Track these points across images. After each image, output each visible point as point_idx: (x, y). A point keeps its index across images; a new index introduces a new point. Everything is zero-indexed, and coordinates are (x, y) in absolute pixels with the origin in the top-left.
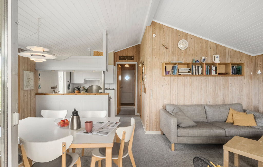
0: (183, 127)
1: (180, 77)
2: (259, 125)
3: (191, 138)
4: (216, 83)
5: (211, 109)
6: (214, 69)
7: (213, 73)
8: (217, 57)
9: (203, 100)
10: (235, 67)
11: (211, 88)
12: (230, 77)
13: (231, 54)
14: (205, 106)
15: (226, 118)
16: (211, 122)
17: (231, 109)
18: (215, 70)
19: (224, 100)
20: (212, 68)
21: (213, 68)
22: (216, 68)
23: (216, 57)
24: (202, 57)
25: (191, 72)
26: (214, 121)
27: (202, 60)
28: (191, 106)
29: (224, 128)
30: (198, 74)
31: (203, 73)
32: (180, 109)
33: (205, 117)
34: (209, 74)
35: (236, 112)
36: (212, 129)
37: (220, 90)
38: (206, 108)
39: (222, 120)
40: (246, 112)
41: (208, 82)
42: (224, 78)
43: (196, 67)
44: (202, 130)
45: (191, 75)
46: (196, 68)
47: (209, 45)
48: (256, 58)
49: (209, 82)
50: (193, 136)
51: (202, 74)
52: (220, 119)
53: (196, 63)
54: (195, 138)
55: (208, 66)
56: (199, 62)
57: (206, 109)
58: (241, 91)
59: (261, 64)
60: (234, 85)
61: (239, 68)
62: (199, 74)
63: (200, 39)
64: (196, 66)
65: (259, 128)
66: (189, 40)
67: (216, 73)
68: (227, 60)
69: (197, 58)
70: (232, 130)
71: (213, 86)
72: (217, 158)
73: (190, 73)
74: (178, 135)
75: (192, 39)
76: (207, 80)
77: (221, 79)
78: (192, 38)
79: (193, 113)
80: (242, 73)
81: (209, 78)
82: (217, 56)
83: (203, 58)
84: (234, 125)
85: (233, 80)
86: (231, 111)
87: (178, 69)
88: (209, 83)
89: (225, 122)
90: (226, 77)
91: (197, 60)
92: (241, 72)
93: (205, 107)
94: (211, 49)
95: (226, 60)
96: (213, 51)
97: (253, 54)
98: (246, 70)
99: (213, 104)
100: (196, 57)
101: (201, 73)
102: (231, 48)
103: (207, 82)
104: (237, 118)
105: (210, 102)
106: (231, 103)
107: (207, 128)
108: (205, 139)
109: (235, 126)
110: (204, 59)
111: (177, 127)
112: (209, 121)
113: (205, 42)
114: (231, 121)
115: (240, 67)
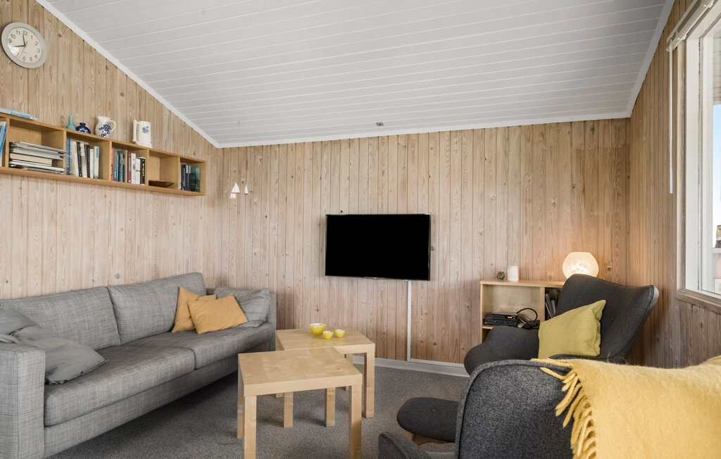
0: (66, 381)
1: (9, 181)
2: (250, 318)
3: (98, 412)
4: (137, 212)
5: (132, 297)
6: (138, 167)
7: (135, 179)
8: (144, 129)
9: (96, 270)
10: (188, 170)
11: (122, 230)
12: (172, 198)
13: (174, 130)
14: (112, 290)
15: (173, 317)
16: (132, 341)
17: (181, 289)
18: (141, 171)
19: (156, 268)
20: (133, 162)
21: (135, 161)
22: (144, 162)
23: (141, 130)
24: (100, 118)
25: (65, 163)
26: (141, 335)
27: (101, 129)
28: (64, 296)
29: (188, 346)
30: (89, 176)
31: (104, 176)
32: (22, 316)
33: (114, 330)
34: (124, 181)
35: (195, 296)
36: (163, 358)
37: (148, 236)
38: (118, 296)
39: (162, 329)
40: (215, 292)
41: (113, 208)
42: (158, 199)
43: (83, 150)
44: (136, 371)
45: (64, 176)
46: (83, 154)
47: (118, 83)
48: (224, 152)
49: (118, 208)
50: (108, 402)
51: (100, 177)
52: (158, 326)
53: (79, 133)
54: (113, 408)
55: (119, 153)
56: (89, 132)
57: (116, 300)
58: (195, 239)
59: (235, 172)
60: (180, 223)
61: (195, 174)
62: (92, 176)
63: (91, 50)
64: (82, 145)
65: (252, 325)
66: (50, 36)
67: (143, 180)
68: (166, 146)
69: (78, 115)
70: (207, 347)
71: (129, 222)
72: (187, 442)
73: (63, 170)
74: (48, 423)
75: (60, 36)
76: (110, 203)
77: (149, 201)
78: (61, 33)
79: (77, 320)
80: (201, 189)
81: (118, 195)
82: (144, 124)
83: (103, 120)
84: (200, 332)
85: (179, 207)
86: (184, 296)
87: (10, 143)
88: (115, 211)
89: (170, 330)
90: (162, 197)
91: (82, 125)
92: (199, 186)
93: (113, 295)
94: (124, 98)
95: (164, 144)
96: (128, 105)
97: (220, 142)
98: (209, 181)
99: (127, 283)
100: (77, 112)
101: (97, 174)
102: (175, 111)
103: (110, 209)
104: (202, 313)
105: (118, 276)
106: (173, 274)
107: (149, 360)
108: (143, 399)
109: (203, 334)
110: (107, 127)
111: (42, 388)
112: (127, 339)
113: (107, 67)
114: (188, 325)
115: (198, 170)
